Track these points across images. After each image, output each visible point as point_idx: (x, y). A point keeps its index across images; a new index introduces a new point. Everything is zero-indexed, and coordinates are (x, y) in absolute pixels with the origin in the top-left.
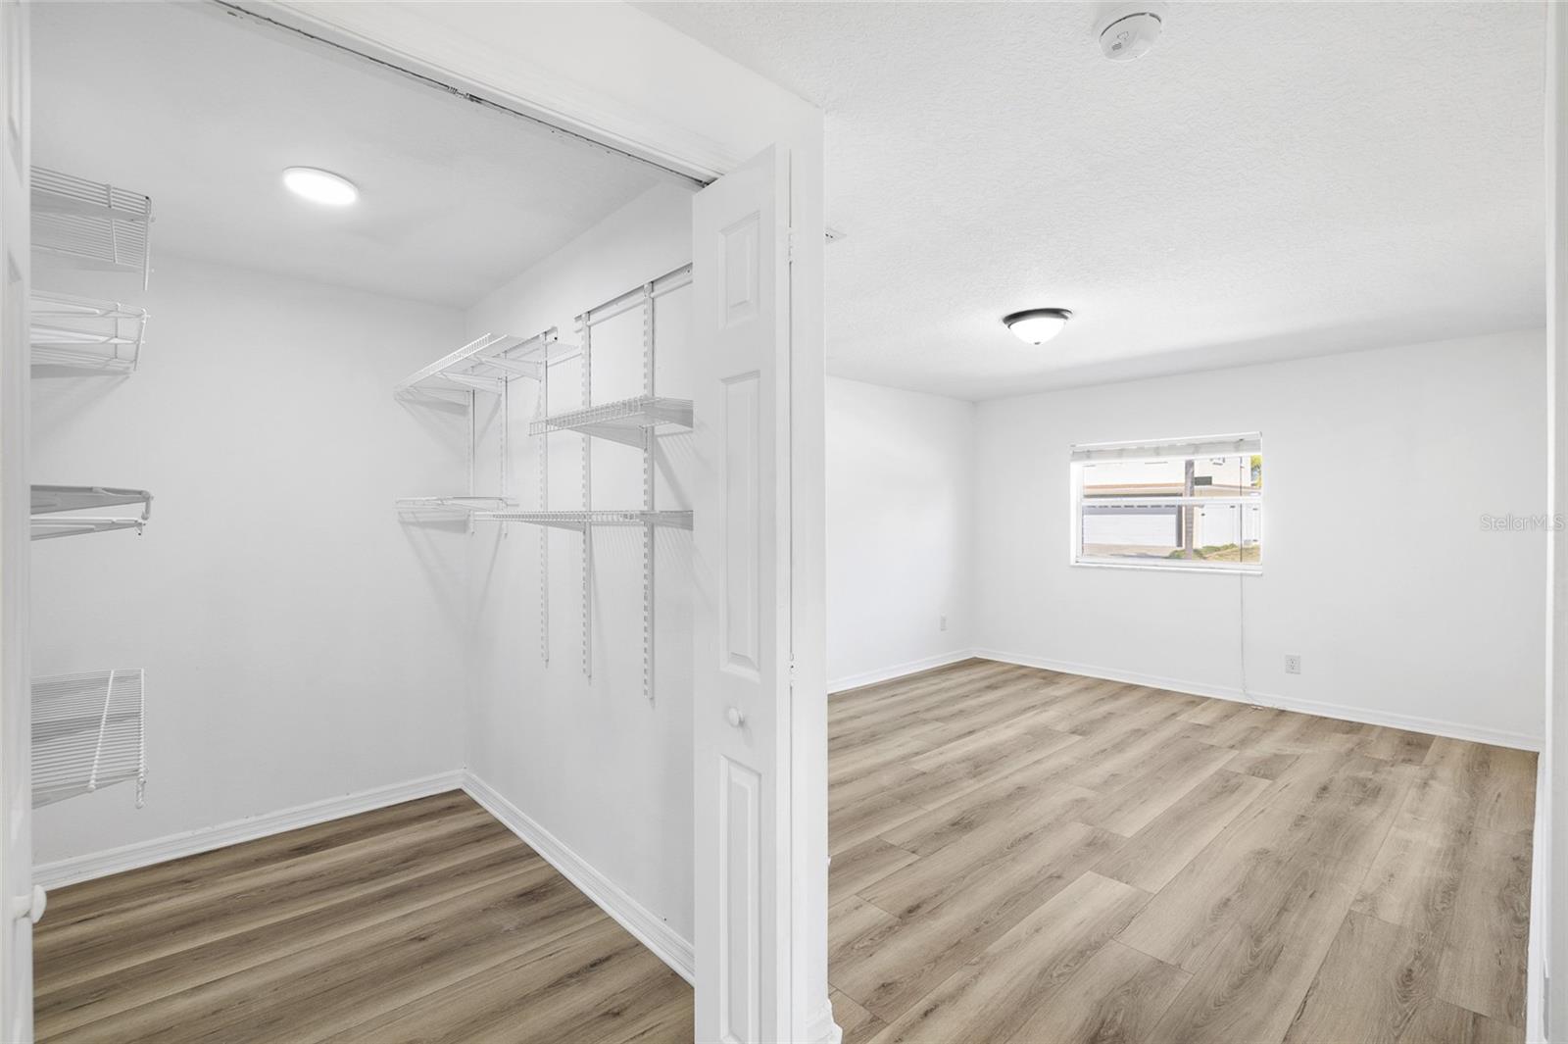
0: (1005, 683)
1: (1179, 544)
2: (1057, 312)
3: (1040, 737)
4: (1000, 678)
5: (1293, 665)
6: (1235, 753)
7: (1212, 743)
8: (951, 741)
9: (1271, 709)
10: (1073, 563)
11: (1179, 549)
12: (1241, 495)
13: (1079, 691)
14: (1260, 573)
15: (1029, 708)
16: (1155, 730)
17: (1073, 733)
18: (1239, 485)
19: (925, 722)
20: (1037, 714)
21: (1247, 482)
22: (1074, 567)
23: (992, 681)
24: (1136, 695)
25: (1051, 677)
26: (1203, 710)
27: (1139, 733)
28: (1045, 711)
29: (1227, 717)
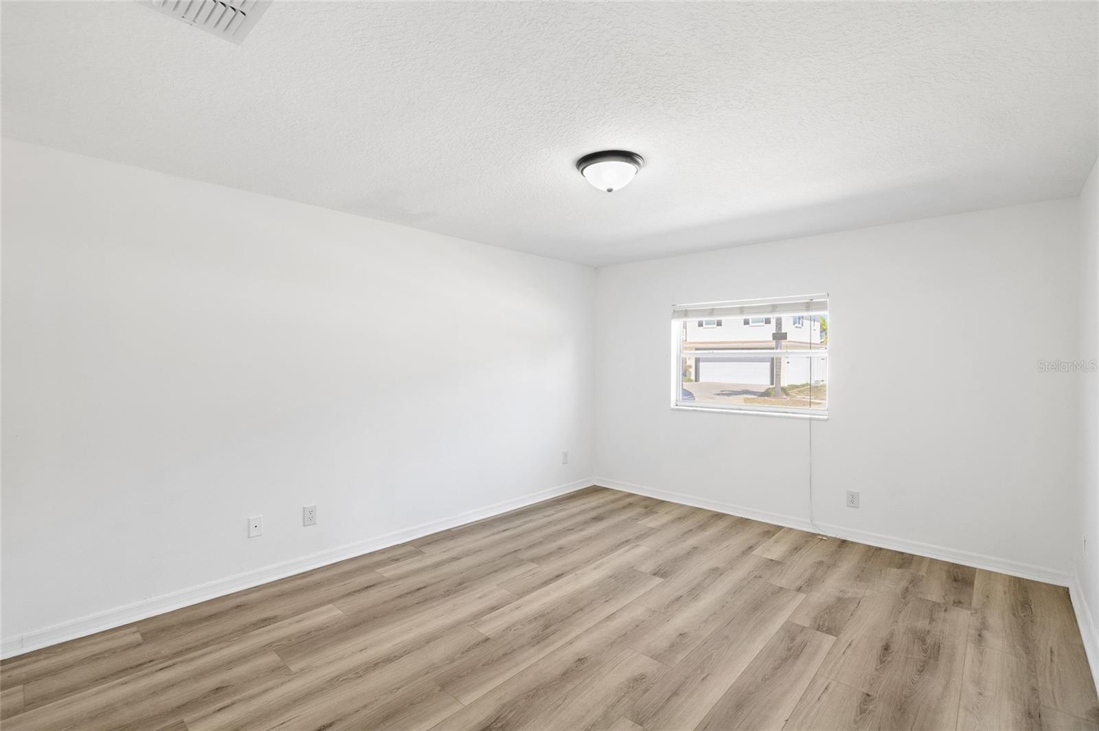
0: (612, 512)
1: (772, 384)
2: (628, 156)
3: (625, 579)
4: (609, 507)
5: (853, 500)
6: (802, 596)
7: (779, 585)
8: (535, 589)
9: (835, 539)
10: (673, 406)
11: (771, 387)
12: (811, 348)
13: (673, 521)
14: (826, 417)
15: (623, 543)
16: (731, 568)
17: (655, 574)
18: (809, 342)
19: (521, 563)
20: (629, 550)
21: (816, 339)
22: (672, 409)
23: (600, 511)
24: (722, 525)
25: (651, 506)
26: (776, 542)
27: (716, 573)
28: (637, 546)
29: (796, 549)
